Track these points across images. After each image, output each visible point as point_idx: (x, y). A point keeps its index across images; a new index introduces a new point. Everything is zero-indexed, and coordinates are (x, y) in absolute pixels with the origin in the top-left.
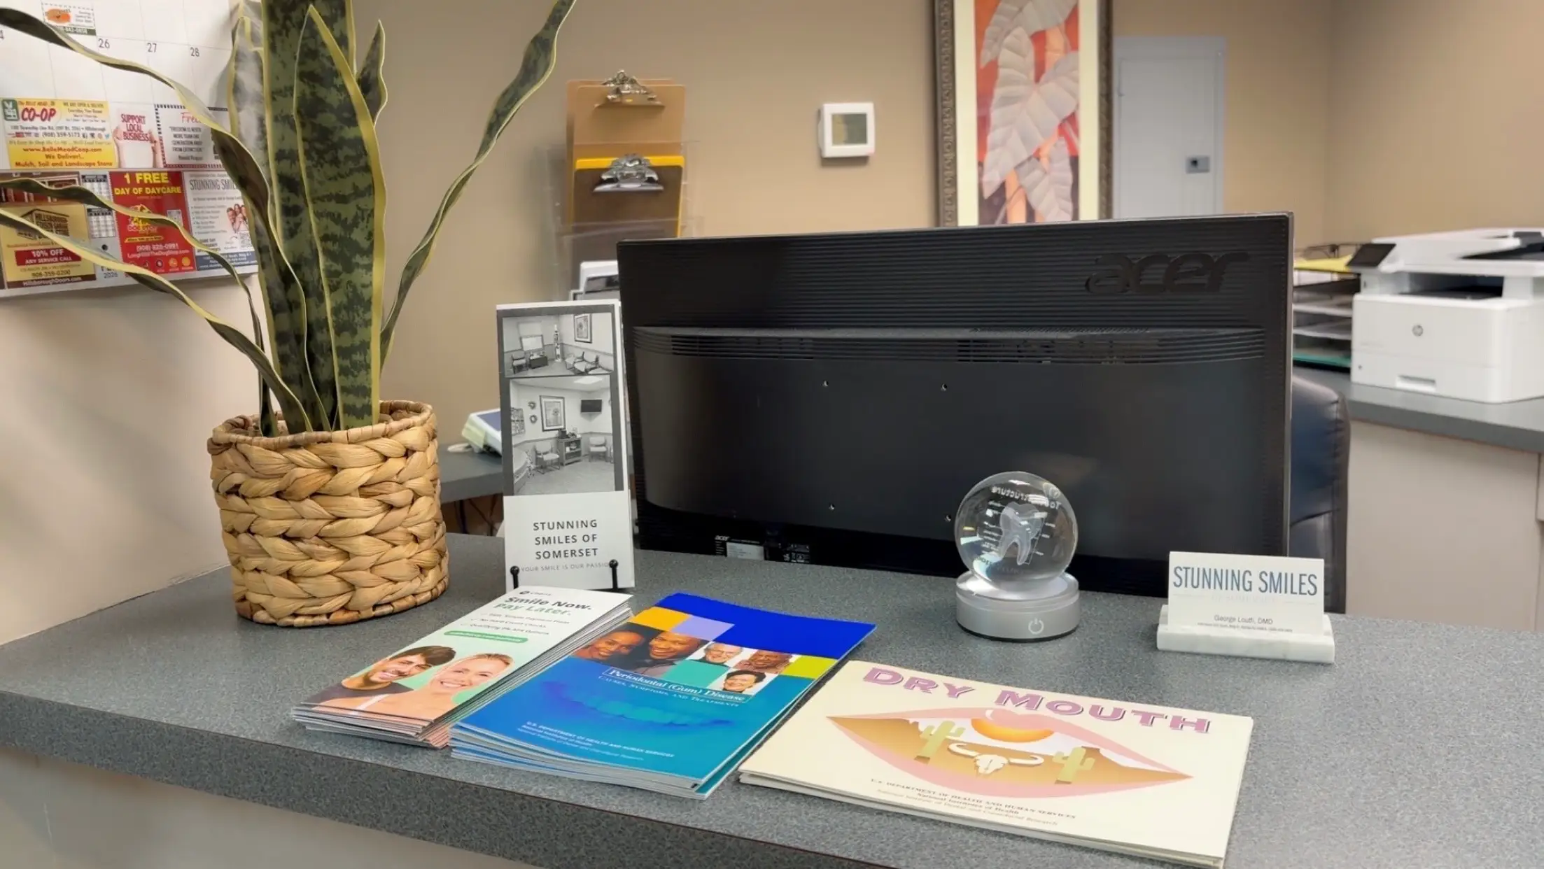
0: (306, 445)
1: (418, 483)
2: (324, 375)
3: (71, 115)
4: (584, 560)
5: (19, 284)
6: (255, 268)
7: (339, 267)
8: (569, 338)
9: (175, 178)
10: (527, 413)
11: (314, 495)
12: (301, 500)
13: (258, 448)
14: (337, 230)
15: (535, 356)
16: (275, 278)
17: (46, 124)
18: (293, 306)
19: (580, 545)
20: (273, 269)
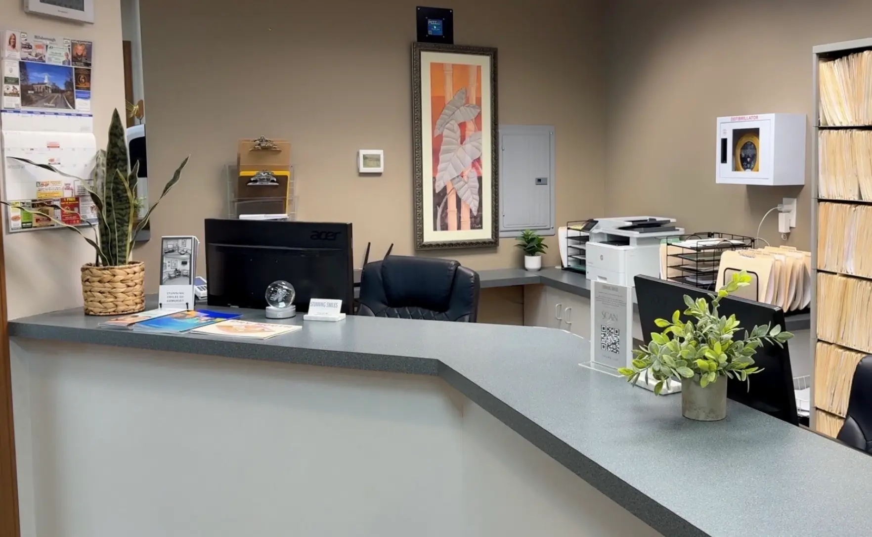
0: (107, 269)
1: (137, 281)
2: (114, 253)
3: (52, 185)
4: (180, 302)
5: (36, 227)
6: (98, 223)
7: (119, 226)
8: (180, 245)
9: (77, 199)
10: (168, 264)
11: (108, 282)
12: (105, 283)
13: (95, 270)
14: (120, 217)
15: (171, 250)
16: (103, 227)
17: (47, 187)
18: (107, 235)
19: (179, 299)
20: (102, 224)
